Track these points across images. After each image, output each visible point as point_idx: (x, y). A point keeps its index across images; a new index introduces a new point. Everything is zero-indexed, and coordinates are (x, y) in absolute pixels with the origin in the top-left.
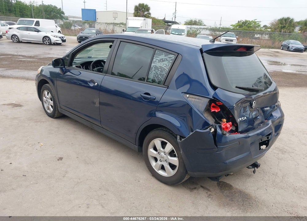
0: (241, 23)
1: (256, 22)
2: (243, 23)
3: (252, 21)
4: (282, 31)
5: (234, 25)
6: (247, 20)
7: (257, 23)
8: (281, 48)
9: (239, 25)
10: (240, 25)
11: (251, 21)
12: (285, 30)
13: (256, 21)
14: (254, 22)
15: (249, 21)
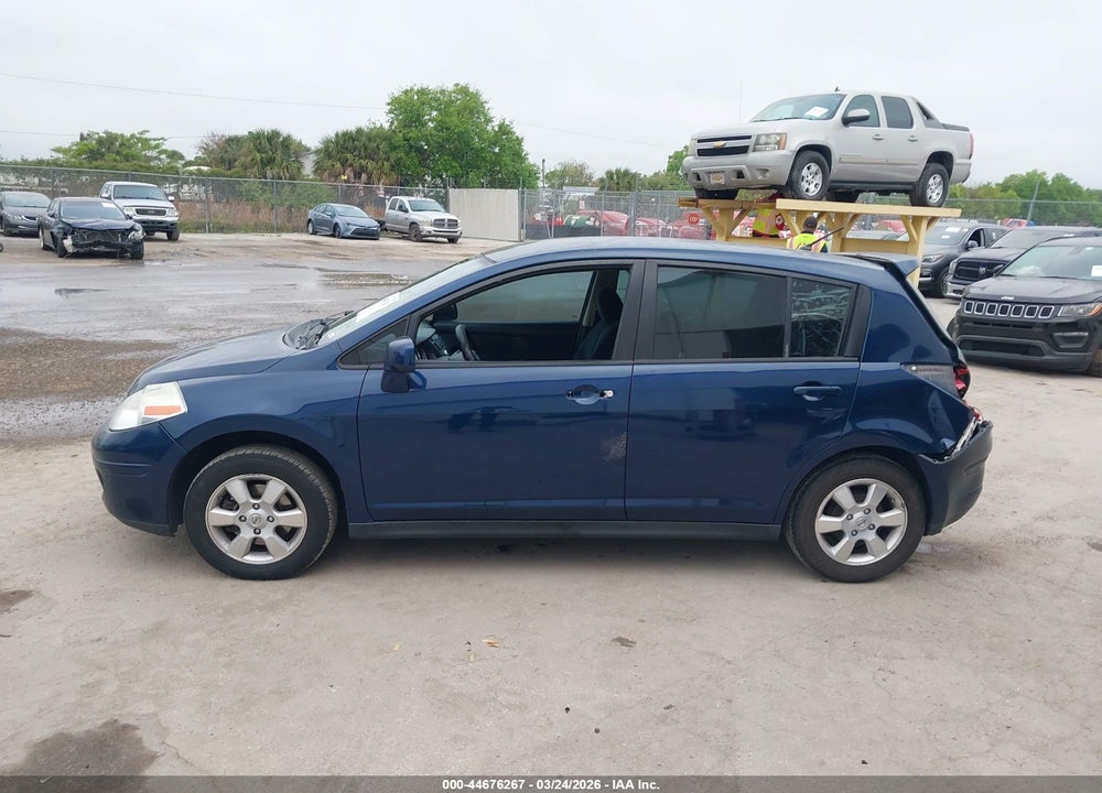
0: (94, 142)
1: (147, 140)
2: (100, 141)
3: (133, 136)
4: (269, 174)
5: (69, 150)
6: (114, 132)
7: (153, 143)
8: (311, 229)
9: (86, 148)
10: (91, 151)
11: (128, 134)
12: (277, 170)
13: (146, 136)
14: (139, 139)
15: (122, 136)
